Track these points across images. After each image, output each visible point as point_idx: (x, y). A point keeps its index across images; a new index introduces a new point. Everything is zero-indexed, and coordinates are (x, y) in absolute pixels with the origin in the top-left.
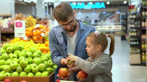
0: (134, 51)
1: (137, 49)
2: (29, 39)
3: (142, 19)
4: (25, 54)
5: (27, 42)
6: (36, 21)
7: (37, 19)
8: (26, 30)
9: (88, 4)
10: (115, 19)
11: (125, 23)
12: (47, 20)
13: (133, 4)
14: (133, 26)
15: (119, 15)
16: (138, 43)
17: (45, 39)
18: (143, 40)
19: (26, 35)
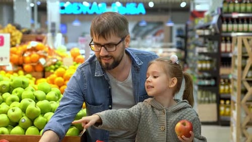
0: (206, 96)
1: (210, 93)
2: (16, 69)
3: (222, 37)
4: (34, 95)
5: (12, 74)
6: (21, 34)
7: (24, 31)
8: (12, 53)
9: (113, 5)
10: (162, 36)
11: (183, 45)
12: (43, 35)
13: (198, 8)
14: (205, 50)
15: (171, 28)
16: (213, 82)
17: (47, 69)
18: (222, 77)
19: (11, 61)
